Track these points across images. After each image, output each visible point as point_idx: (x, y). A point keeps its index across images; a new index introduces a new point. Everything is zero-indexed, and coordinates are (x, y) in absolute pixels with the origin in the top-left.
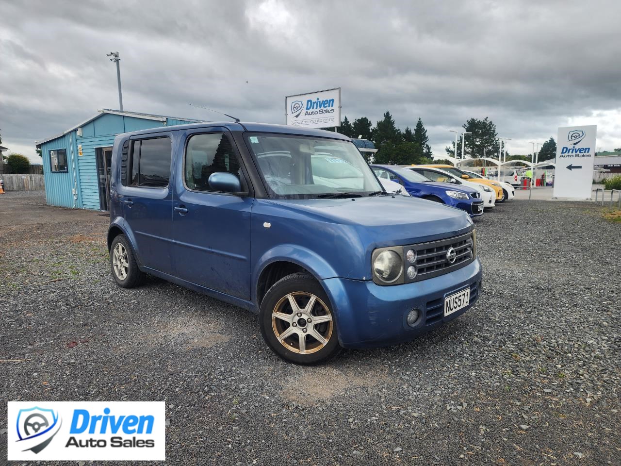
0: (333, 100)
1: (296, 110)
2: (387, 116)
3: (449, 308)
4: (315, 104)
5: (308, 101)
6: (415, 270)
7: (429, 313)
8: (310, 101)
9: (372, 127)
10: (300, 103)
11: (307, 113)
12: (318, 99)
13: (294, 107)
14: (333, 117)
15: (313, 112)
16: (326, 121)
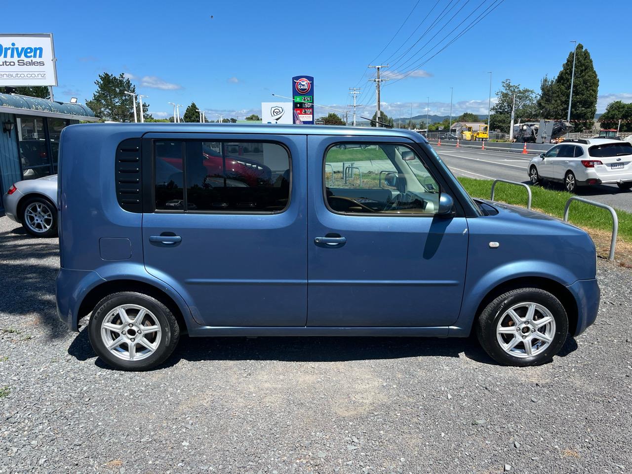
0: (41, 49)
4: (9, 52)
12: (13, 44)
14: (45, 73)
15: (6, 62)
16: (32, 76)
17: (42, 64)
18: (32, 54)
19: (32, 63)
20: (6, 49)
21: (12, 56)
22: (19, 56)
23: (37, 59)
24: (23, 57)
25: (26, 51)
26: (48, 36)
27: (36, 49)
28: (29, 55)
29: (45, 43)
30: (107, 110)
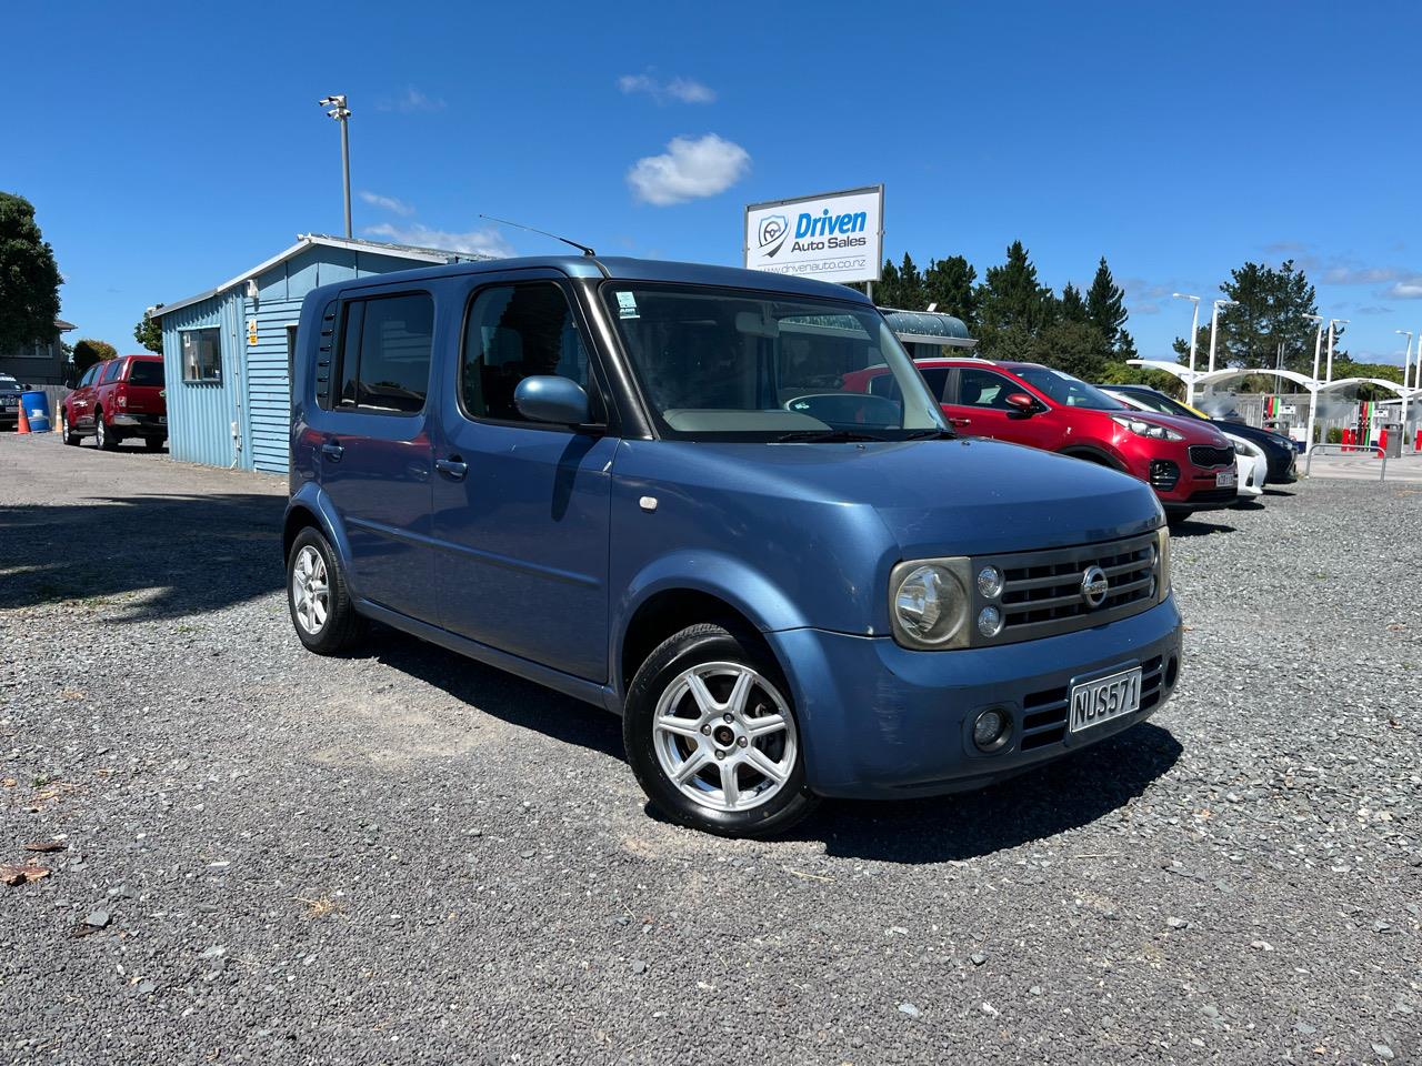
0: (863, 215)
1: (769, 239)
2: (1017, 253)
3: (1082, 713)
4: (819, 225)
5: (802, 217)
6: (1000, 616)
7: (1031, 721)
8: (807, 216)
9: (975, 284)
10: (781, 222)
11: (797, 247)
12: (826, 212)
13: (766, 231)
14: (864, 258)
15: (812, 243)
16: (845, 266)
17: (862, 241)
18: (850, 226)
19: (848, 243)
20: (816, 221)
21: (822, 233)
22: (831, 232)
23: (857, 235)
24: (836, 233)
25: (841, 222)
26: (875, 190)
27: (857, 216)
28: (845, 228)
29: (869, 203)
30: (1239, 346)
